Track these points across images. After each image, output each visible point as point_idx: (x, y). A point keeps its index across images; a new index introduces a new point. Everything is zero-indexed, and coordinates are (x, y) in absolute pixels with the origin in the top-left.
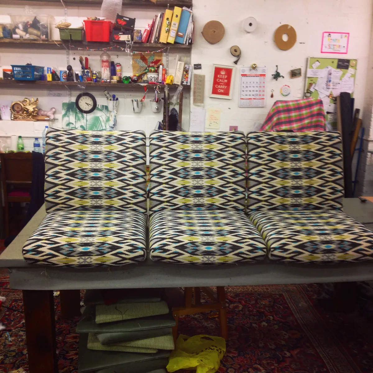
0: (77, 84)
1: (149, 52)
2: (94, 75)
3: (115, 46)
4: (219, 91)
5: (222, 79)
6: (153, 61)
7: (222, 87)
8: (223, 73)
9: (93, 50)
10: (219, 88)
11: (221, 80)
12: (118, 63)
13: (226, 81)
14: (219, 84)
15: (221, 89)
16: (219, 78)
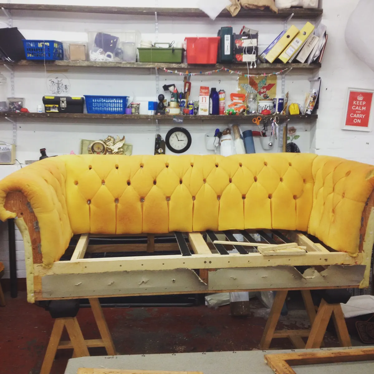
0: (172, 118)
1: (265, 75)
2: (190, 106)
3: (222, 68)
4: (355, 121)
5: (359, 106)
6: (265, 86)
7: (358, 115)
8: (360, 98)
9: (194, 74)
10: (355, 118)
11: (357, 107)
12: (222, 89)
13: (364, 108)
14: (355, 112)
15: (358, 118)
16: (355, 105)
